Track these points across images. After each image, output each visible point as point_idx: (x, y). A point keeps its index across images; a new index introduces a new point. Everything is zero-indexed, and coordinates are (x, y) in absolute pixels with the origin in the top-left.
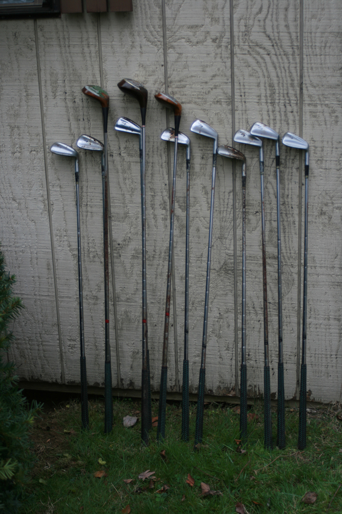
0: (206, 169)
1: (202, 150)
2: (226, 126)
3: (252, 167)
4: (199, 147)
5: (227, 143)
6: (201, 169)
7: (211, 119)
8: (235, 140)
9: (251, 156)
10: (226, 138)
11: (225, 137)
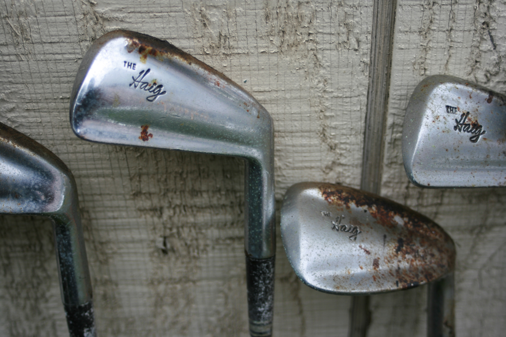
0: (189, 302)
1: (157, 211)
2: (329, 57)
3: (472, 273)
4: (137, 194)
5: (329, 158)
6: (159, 302)
7: (215, 16)
8: (422, 178)
9: (475, 220)
10: (323, 134)
11: (316, 126)
